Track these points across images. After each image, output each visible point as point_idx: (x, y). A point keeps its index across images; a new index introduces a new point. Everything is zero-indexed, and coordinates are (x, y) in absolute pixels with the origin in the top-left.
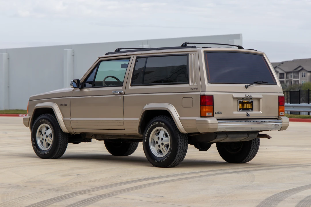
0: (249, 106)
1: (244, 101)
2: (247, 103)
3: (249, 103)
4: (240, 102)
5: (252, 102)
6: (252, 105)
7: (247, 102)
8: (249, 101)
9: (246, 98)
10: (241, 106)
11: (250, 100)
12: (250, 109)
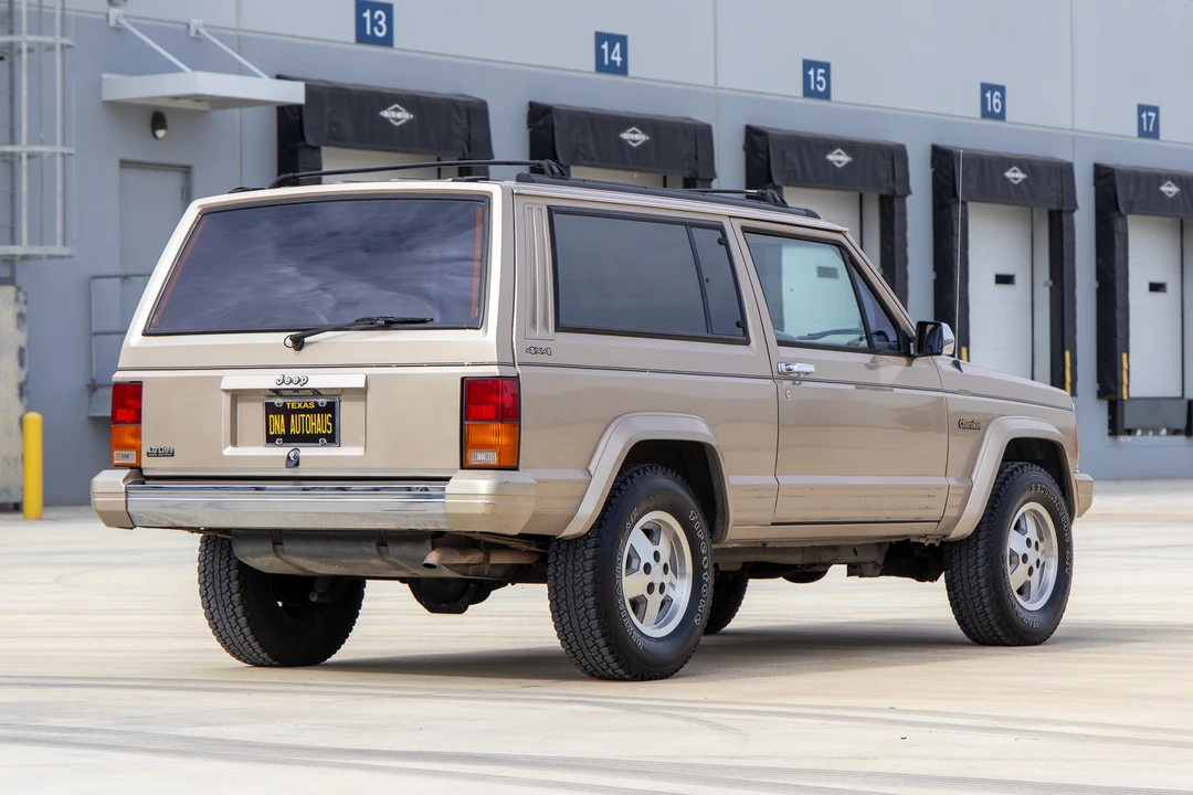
0: (317, 424)
1: (292, 403)
2: (306, 411)
3: (317, 410)
4: (270, 409)
5: (331, 408)
6: (332, 420)
7: (306, 405)
8: (316, 403)
9: (292, 393)
10: (276, 423)
11: (322, 401)
12: (322, 436)
